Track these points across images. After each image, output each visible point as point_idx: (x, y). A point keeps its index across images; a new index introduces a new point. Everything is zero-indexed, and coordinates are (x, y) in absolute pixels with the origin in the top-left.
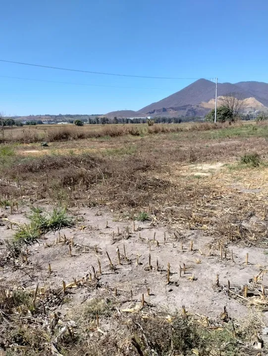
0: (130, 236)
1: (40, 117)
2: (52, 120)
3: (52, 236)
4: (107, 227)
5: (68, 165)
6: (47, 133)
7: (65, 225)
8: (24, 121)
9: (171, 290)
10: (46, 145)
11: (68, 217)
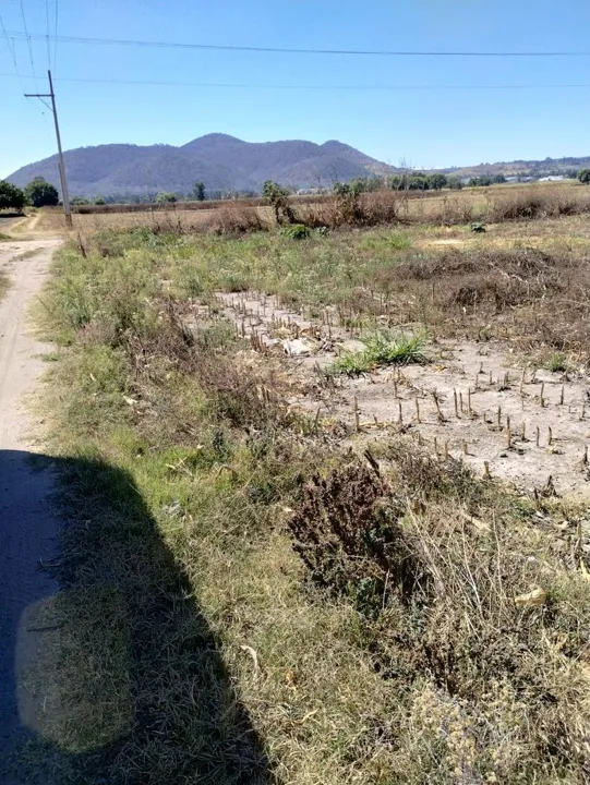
0: (506, 388)
1: (502, 166)
2: (527, 172)
3: (387, 373)
4: (481, 372)
5: (489, 267)
6: (492, 204)
7: (415, 361)
8: (466, 177)
9: (505, 456)
10: (479, 230)
11: (427, 351)
